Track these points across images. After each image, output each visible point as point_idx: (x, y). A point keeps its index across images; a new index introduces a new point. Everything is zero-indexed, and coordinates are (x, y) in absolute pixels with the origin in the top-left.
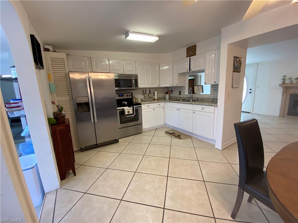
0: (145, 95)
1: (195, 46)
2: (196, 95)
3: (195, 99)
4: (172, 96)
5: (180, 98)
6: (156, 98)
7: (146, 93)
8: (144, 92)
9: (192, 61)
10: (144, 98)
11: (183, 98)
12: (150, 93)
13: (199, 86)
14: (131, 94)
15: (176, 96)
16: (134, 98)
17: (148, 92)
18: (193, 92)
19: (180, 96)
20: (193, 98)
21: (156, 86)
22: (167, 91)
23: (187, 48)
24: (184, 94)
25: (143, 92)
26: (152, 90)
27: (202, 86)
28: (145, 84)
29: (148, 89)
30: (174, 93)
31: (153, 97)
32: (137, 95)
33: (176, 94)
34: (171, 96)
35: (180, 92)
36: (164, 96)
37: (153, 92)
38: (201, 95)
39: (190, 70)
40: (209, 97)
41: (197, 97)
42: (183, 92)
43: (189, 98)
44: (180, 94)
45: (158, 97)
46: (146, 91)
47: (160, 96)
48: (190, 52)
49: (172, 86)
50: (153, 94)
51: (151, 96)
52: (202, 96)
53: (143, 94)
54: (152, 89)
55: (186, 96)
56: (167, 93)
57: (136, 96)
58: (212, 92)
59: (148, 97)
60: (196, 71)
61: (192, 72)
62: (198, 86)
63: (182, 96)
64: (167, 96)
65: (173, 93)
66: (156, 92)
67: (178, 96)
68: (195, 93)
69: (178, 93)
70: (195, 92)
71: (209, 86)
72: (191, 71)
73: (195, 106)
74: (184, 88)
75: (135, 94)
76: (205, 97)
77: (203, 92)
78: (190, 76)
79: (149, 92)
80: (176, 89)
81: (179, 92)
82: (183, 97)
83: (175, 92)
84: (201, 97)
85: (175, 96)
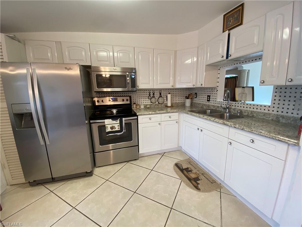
0: (153, 100)
1: (241, 7)
2: (237, 105)
3: (236, 112)
4: (196, 102)
5: (209, 106)
6: (169, 104)
7: (154, 97)
8: (152, 95)
9: (234, 38)
10: (150, 103)
11: (212, 108)
12: (161, 96)
13: (246, 89)
14: (128, 98)
15: (202, 103)
16: (135, 103)
17: (157, 95)
18: (233, 99)
19: (208, 103)
20: (232, 110)
21: (169, 86)
22: (187, 94)
23: (224, 16)
24: (215, 100)
25: (150, 95)
26: (164, 93)
27: (253, 88)
28: (149, 83)
29: (157, 91)
30: (199, 98)
31: (166, 102)
32: (140, 100)
33: (201, 100)
34: (194, 102)
35: (209, 96)
36: (184, 101)
37: (166, 95)
38: (249, 106)
39: (227, 57)
40: (266, 111)
41: (239, 108)
42: (213, 97)
43: (224, 109)
44: (209, 101)
45: (172, 104)
46: (155, 94)
47: (177, 102)
48: (230, 21)
49: (195, 87)
50: (166, 99)
51: (162, 101)
52: (252, 108)
53: (150, 98)
54: (164, 91)
55: (218, 105)
56: (187, 98)
57: (138, 100)
58: (277, 102)
59: (157, 103)
60: (240, 57)
61: (232, 60)
62: (244, 87)
63: (211, 103)
64: (188, 102)
65: (197, 98)
66: (169, 96)
67: (206, 103)
68: (237, 101)
69: (205, 99)
70: (237, 98)
71: (270, 89)
72: (229, 58)
73: (232, 130)
74: (216, 90)
75: (136, 98)
76: (257, 110)
77: (253, 100)
78: (228, 72)
79: (159, 95)
80: (202, 92)
81: (207, 97)
82: (214, 106)
83: (201, 96)
84: (248, 109)
85: (200, 102)
